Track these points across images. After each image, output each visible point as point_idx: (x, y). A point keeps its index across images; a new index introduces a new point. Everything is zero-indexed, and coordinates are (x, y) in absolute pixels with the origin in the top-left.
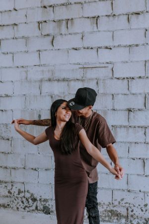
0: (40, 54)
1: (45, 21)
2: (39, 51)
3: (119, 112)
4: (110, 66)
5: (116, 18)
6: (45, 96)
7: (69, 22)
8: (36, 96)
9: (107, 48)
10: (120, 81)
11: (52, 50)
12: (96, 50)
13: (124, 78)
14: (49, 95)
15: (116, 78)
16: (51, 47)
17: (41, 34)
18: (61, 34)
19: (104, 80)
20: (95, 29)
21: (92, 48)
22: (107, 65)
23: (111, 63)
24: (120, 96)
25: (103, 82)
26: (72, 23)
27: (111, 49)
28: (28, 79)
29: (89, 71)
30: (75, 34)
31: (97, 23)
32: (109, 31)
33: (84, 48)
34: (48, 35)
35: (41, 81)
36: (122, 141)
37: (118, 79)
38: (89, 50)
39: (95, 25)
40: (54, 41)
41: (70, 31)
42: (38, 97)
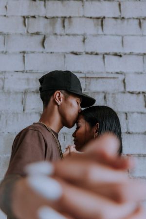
0: (24, 57)
1: (34, 17)
2: (24, 52)
3: (134, 135)
4: (121, 77)
5: (126, 22)
6: (31, 114)
7: (66, 21)
8: (17, 113)
9: (116, 55)
10: (134, 96)
11: (42, 52)
12: (101, 56)
13: (139, 93)
14: (36, 113)
15: (129, 92)
16: (41, 49)
17: (28, 32)
18: (56, 34)
19: (113, 94)
20: (100, 32)
21: (97, 54)
22: (116, 76)
23: (121, 73)
24: (135, 115)
25: (112, 97)
26: (70, 22)
27: (120, 56)
28: (6, 89)
29: (93, 82)
30: (74, 35)
31: (102, 25)
32: (117, 35)
33: (87, 53)
34: (37, 34)
35: (25, 92)
36: (141, 175)
37: (132, 93)
38: (94, 57)
39: (100, 27)
40: (45, 42)
41: (68, 32)
42: (19, 115)
